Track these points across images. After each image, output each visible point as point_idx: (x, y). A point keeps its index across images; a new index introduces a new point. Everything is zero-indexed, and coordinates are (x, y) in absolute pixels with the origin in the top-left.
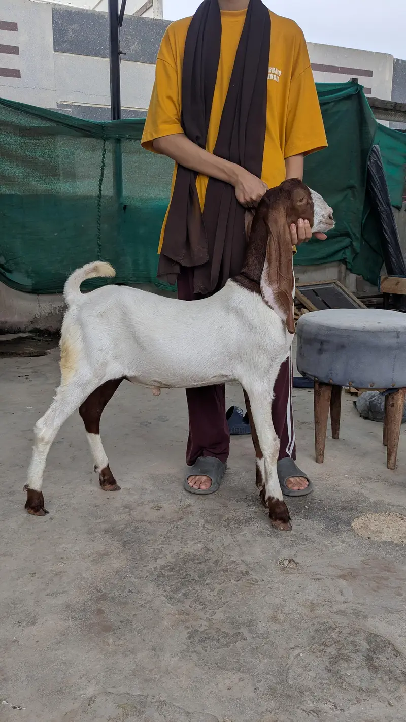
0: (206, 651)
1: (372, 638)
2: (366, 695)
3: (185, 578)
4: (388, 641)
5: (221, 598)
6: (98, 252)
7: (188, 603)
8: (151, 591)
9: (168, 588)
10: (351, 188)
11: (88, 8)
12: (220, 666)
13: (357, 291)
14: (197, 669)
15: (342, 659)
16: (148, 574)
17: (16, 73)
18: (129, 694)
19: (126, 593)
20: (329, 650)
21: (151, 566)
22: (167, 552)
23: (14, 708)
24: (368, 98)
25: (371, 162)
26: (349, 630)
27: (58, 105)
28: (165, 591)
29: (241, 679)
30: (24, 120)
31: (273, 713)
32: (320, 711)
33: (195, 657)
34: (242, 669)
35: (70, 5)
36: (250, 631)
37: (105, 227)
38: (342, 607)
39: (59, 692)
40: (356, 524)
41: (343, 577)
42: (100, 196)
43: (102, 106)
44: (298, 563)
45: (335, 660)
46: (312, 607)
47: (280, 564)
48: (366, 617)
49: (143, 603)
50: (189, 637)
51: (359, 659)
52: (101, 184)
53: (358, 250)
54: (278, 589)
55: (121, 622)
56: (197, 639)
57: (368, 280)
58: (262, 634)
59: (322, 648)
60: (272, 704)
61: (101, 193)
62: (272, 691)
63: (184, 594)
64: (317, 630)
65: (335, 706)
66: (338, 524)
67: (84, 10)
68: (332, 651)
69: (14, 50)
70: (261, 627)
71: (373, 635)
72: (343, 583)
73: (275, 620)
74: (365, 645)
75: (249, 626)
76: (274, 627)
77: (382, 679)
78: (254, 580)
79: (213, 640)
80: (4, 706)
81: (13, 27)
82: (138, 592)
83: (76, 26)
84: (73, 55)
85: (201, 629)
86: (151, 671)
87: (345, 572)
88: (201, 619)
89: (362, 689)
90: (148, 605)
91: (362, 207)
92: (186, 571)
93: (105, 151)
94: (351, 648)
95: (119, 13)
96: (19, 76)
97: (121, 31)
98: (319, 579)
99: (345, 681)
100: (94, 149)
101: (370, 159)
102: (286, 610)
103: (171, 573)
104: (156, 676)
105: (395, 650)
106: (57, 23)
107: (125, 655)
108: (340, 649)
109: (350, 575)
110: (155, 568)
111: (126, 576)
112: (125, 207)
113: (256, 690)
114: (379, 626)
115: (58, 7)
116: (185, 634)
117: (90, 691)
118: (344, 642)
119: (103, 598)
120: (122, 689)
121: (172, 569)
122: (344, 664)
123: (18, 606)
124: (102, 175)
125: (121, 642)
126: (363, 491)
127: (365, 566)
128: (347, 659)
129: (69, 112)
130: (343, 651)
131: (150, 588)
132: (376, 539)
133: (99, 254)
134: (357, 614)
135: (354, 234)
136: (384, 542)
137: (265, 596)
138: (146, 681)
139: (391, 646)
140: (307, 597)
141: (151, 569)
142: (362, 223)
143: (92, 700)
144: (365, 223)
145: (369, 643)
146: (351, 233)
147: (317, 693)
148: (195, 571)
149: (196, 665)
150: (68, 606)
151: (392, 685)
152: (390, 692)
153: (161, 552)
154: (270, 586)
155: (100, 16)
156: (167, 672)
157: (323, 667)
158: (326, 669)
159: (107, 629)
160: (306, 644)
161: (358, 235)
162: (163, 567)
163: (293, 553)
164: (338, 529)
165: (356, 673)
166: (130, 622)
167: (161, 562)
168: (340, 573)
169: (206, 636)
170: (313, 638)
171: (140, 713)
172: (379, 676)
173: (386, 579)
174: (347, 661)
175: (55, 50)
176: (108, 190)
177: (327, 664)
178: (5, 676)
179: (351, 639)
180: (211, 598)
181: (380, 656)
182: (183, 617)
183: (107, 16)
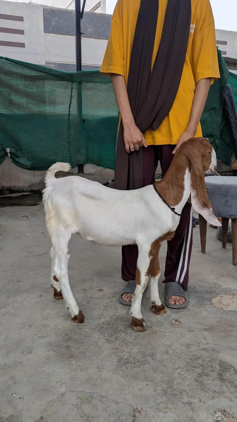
0: (127, 369)
1: (222, 364)
2: (218, 395)
3: (116, 329)
4: (231, 365)
5: (136, 341)
6: (68, 146)
7: (117, 343)
8: (96, 336)
9: (106, 335)
10: (214, 109)
11: (63, 8)
12: (136, 378)
13: (218, 168)
14: (122, 379)
15: (205, 375)
16: (95, 327)
17: (22, 45)
18: (84, 392)
19: (83, 337)
20: (197, 370)
21: (97, 322)
22: (106, 315)
23: (20, 398)
24: (224, 57)
25: (225, 94)
26: (209, 359)
27: (46, 63)
28: (105, 336)
29: (147, 385)
30: (27, 72)
31: (165, 403)
32: (191, 403)
33: (121, 373)
34: (147, 379)
35: (53, 6)
36: (153, 359)
37: (72, 132)
38: (205, 346)
39: (45, 390)
40: (214, 300)
41: (206, 330)
42: (69, 115)
43: (71, 63)
44: (181, 322)
45: (200, 375)
46: (188, 346)
47: (170, 322)
48: (219, 352)
49: (92, 342)
50: (118, 362)
51: (214, 375)
52: (70, 107)
53: (218, 145)
54: (169, 336)
55: (80, 353)
56: (122, 362)
57: (224, 162)
58: (159, 361)
59: (193, 368)
60: (164, 399)
61: (70, 113)
62: (165, 392)
63: (115, 338)
64: (191, 359)
65: (200, 400)
66: (204, 300)
67: (61, 9)
68: (199, 370)
69: (21, 32)
70: (159, 356)
71: (223, 362)
72: (206, 333)
73: (167, 353)
74: (218, 367)
75: (152, 356)
76: (166, 357)
77: (227, 386)
78: (155, 331)
79: (131, 363)
80: (14, 397)
81: (21, 19)
82: (89, 336)
83: (56, 18)
84: (55, 35)
85: (125, 358)
86: (96, 379)
87: (207, 327)
88: (125, 352)
89: (216, 392)
90: (95, 344)
91: (221, 120)
92: (116, 325)
93: (72, 88)
94: (210, 369)
95: (81, 10)
96: (24, 47)
97: (82, 21)
98: (192, 331)
99: (206, 386)
100: (66, 87)
101: (225, 93)
102: (173, 348)
103: (108, 326)
104: (99, 382)
105: (235, 370)
106: (46, 16)
107: (82, 371)
108: (204, 369)
109: (210, 329)
110: (99, 324)
111: (83, 328)
112: (84, 121)
113: (155, 391)
114: (227, 357)
115: (47, 8)
116: (116, 360)
117: (62, 390)
118: (206, 365)
119: (70, 339)
120: (80, 389)
121: (108, 324)
122: (205, 378)
123: (22, 343)
124: (71, 103)
125: (79, 364)
126: (219, 282)
127: (219, 324)
128: (207, 375)
129: (52, 67)
130: (205, 371)
131: (97, 335)
132: (226, 309)
133: (69, 147)
134: (214, 350)
135: (216, 136)
136: (230, 311)
137: (161, 340)
138: (93, 385)
139: (233, 368)
140: (185, 341)
141: (97, 324)
142: (221, 129)
143: (63, 395)
144: (222, 129)
145: (220, 367)
146: (214, 135)
147: (190, 393)
148: (122, 326)
149: (122, 377)
150: (50, 344)
151: (233, 390)
152: (231, 393)
153: (103, 315)
154: (164, 334)
155: (70, 12)
156: (105, 380)
157: (194, 379)
158: (195, 380)
159: (72, 356)
160: (184, 366)
161: (219, 136)
162: (103, 323)
163: (178, 316)
164: (204, 303)
165: (212, 383)
166: (85, 353)
167: (103, 320)
168: (205, 327)
169: (127, 361)
170: (189, 363)
171: (90, 402)
172: (226, 384)
173: (231, 331)
174: (207, 376)
175: (45, 32)
176: (74, 111)
177: (196, 377)
178: (15, 381)
179: (210, 364)
180: (131, 340)
181: (226, 374)
182: (114, 351)
183: (74, 12)
